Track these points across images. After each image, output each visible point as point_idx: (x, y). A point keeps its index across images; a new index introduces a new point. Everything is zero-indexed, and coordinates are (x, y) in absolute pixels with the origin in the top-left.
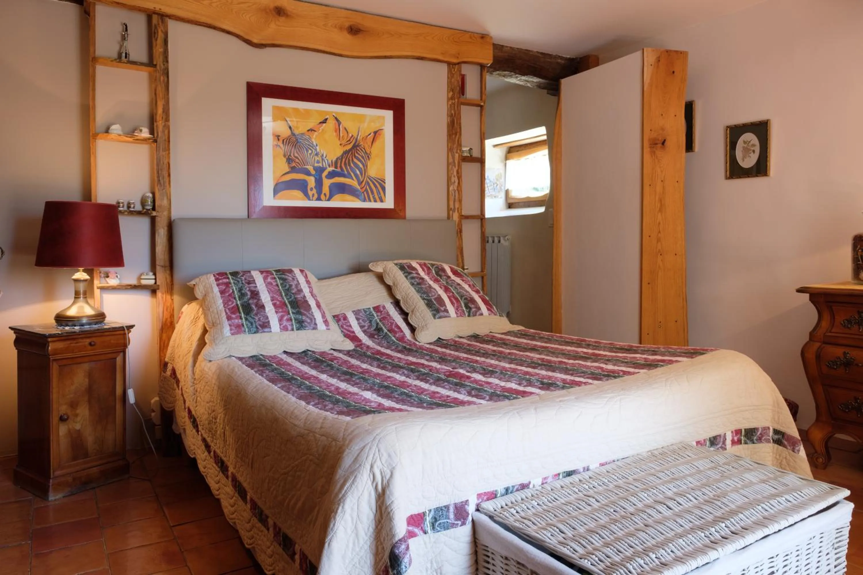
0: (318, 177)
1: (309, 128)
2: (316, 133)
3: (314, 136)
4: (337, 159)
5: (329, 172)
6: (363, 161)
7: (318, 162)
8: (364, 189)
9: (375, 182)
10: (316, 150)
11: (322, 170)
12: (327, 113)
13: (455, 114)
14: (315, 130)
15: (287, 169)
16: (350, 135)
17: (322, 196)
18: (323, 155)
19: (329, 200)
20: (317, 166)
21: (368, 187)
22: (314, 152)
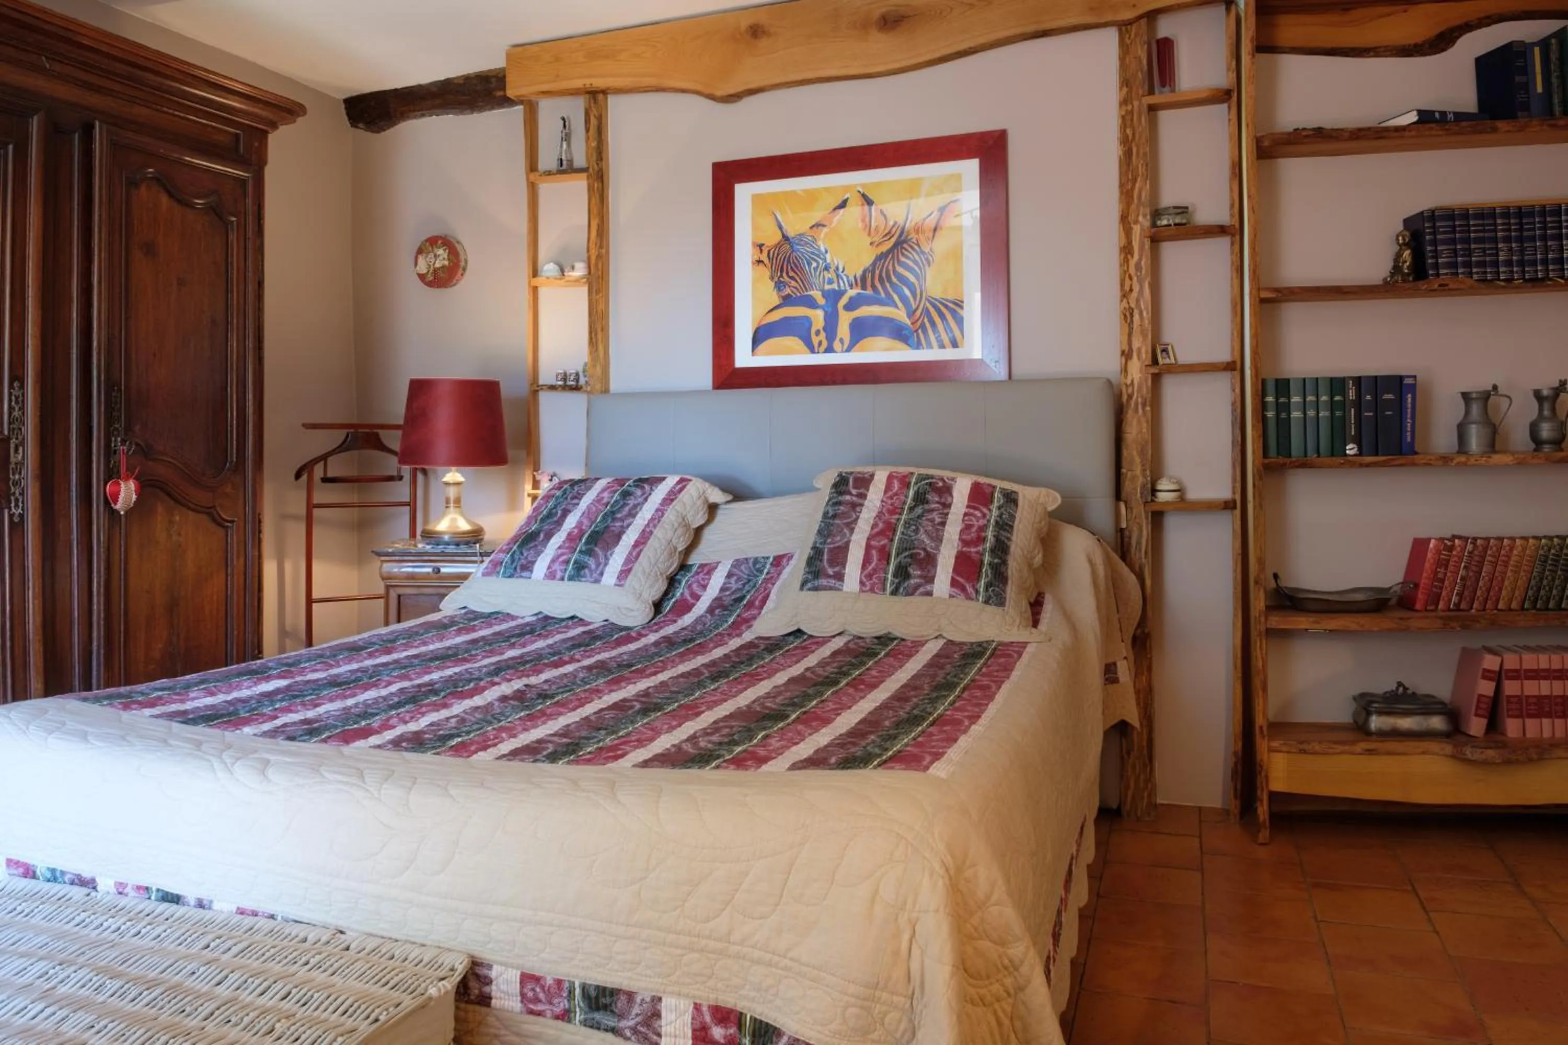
0: (830, 310)
1: (813, 222)
2: (825, 230)
3: (822, 236)
4: (865, 272)
5: (851, 298)
6: (916, 268)
7: (830, 282)
8: (919, 323)
9: (942, 308)
10: (825, 260)
11: (839, 294)
12: (846, 188)
13: (1134, 134)
14: (824, 223)
15: (776, 301)
16: (891, 223)
17: (837, 345)
18: (837, 268)
19: (849, 350)
20: (829, 291)
21: (926, 320)
22: (822, 265)
